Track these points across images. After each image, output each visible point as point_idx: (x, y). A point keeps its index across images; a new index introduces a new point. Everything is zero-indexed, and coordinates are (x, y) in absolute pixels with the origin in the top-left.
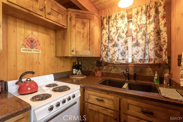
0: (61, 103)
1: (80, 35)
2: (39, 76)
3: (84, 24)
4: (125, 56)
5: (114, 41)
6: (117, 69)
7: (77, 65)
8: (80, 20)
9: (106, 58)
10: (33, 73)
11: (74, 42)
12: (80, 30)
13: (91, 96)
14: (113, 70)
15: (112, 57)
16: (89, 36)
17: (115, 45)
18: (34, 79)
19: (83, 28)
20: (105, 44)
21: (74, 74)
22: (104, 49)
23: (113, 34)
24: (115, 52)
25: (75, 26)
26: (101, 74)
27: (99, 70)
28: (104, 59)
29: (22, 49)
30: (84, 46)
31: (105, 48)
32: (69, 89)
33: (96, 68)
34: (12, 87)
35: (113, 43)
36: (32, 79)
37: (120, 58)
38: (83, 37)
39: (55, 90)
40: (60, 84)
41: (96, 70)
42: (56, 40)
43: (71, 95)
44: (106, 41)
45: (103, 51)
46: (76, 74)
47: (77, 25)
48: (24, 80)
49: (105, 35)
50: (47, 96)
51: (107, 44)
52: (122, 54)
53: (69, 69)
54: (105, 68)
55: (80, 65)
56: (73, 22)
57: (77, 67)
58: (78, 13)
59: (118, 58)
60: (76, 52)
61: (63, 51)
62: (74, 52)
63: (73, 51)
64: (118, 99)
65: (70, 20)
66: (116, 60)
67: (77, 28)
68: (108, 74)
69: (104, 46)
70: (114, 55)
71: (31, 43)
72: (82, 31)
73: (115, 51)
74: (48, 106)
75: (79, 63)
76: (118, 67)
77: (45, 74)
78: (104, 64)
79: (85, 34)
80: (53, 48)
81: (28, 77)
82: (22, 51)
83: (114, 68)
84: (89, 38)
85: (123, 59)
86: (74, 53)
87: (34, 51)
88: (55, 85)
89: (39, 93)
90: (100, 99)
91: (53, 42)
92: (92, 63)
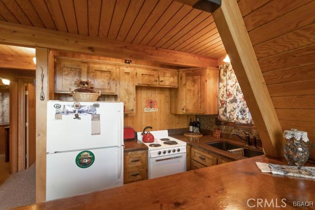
0: (167, 152)
1: (191, 93)
2: (156, 130)
3: (194, 81)
4: (246, 114)
5: (233, 96)
6: (239, 130)
7: (194, 122)
8: (191, 78)
9: (224, 116)
10: (151, 128)
11: (185, 100)
12: (190, 88)
13: (196, 154)
14: (233, 131)
15: (230, 115)
16: (200, 93)
17: (235, 101)
18: (152, 132)
19: (194, 86)
20: (222, 99)
21: (190, 132)
22: (220, 106)
23: (230, 88)
24: (235, 109)
25: (185, 85)
26: (219, 135)
27: (218, 129)
28: (222, 117)
29: (145, 109)
30: (195, 104)
31: (222, 104)
32: (177, 143)
33: (215, 127)
34: (140, 137)
35: (232, 98)
36: (151, 132)
37: (240, 117)
38: (194, 94)
39: (165, 143)
40: (172, 139)
41: (215, 129)
42: (171, 97)
43: (176, 149)
44: (223, 96)
45: (220, 108)
46: (193, 132)
47: (187, 84)
48: (146, 132)
49: (221, 89)
50: (158, 145)
51: (224, 99)
52: (241, 112)
53: (185, 126)
54: (224, 128)
55: (198, 122)
56: (184, 81)
57: (194, 124)
58: (188, 72)
59: (238, 117)
60: (187, 110)
61: (176, 108)
62: (185, 110)
63: (183, 109)
64: (215, 159)
65: (181, 79)
66: (235, 119)
67: (187, 87)
68: (227, 136)
69: (221, 102)
70: (232, 113)
71: (151, 104)
72: (192, 88)
73: (235, 107)
74: (158, 151)
75: (197, 119)
76: (239, 128)
77: (161, 129)
78: (224, 123)
79: (196, 92)
80: (168, 106)
81: (148, 130)
82: (145, 111)
83: (235, 128)
84: (200, 95)
85: (243, 119)
86: (184, 112)
87: (152, 110)
88: (168, 140)
89: (155, 143)
90: (203, 157)
91: (168, 99)
92: (211, 120)
